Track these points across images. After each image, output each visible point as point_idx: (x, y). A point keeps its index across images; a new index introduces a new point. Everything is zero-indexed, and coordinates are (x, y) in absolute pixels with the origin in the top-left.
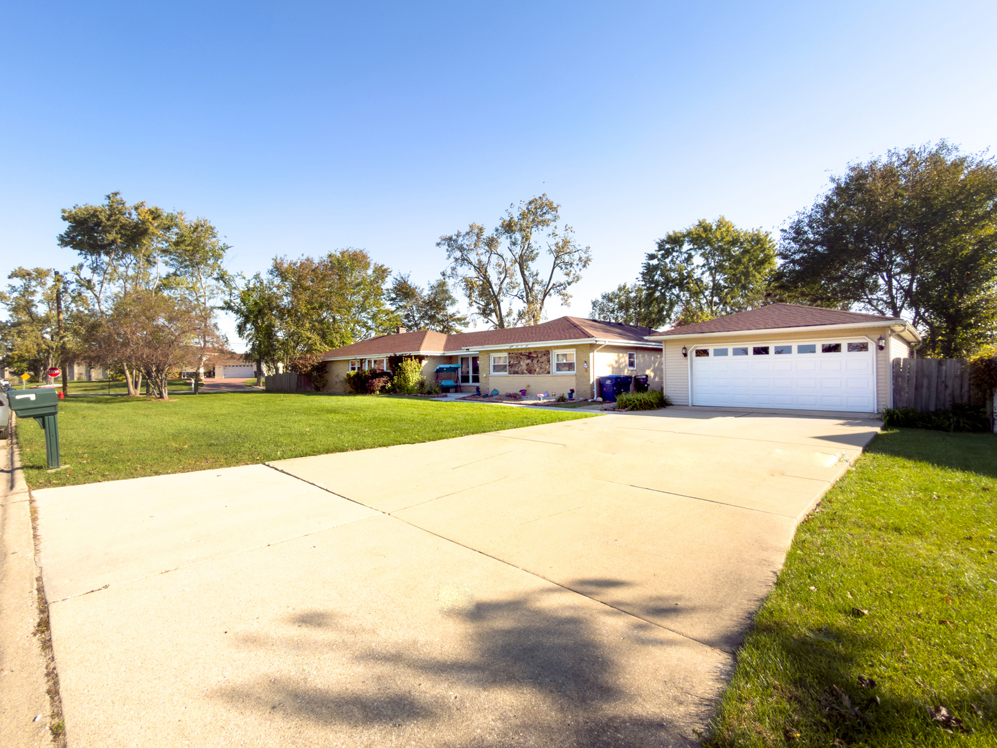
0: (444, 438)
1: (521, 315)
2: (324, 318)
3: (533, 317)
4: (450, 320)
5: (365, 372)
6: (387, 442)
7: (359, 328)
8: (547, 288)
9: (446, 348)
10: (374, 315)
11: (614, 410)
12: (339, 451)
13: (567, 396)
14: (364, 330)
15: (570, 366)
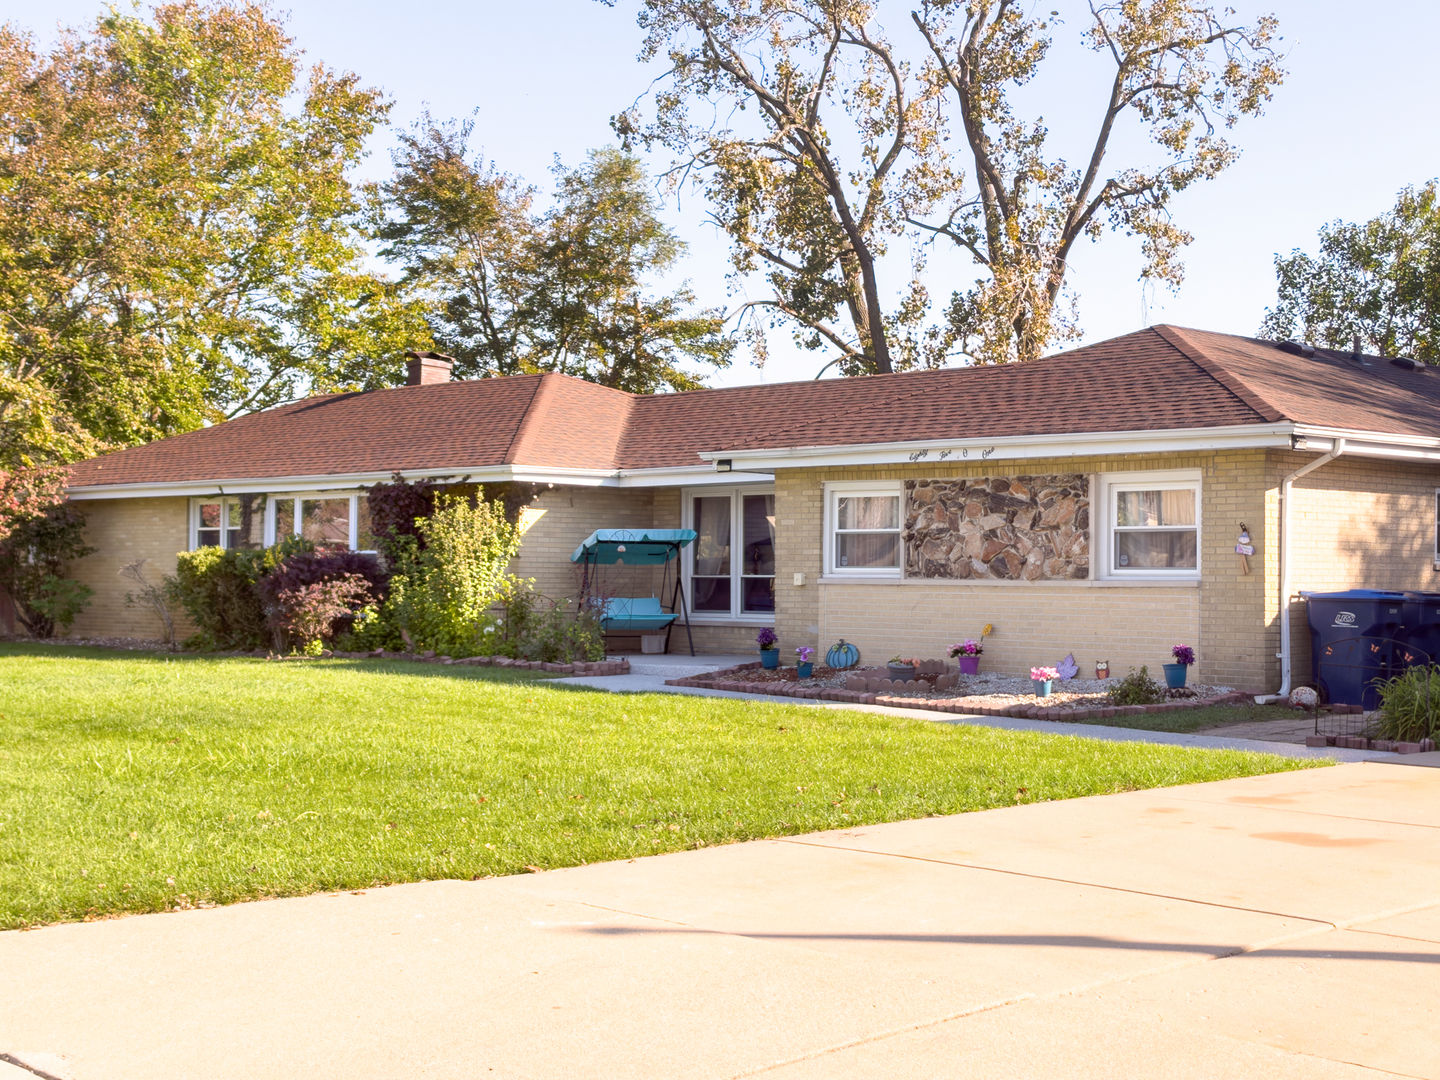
0: (611, 856)
1: (963, 317)
2: (79, 309)
3: (1019, 325)
4: (648, 330)
5: (260, 556)
6: (354, 869)
7: (237, 357)
8: (1080, 198)
9: (631, 452)
10: (308, 301)
11: (1370, 746)
12: (135, 909)
13: (1160, 680)
14: (262, 364)
15: (1176, 547)
